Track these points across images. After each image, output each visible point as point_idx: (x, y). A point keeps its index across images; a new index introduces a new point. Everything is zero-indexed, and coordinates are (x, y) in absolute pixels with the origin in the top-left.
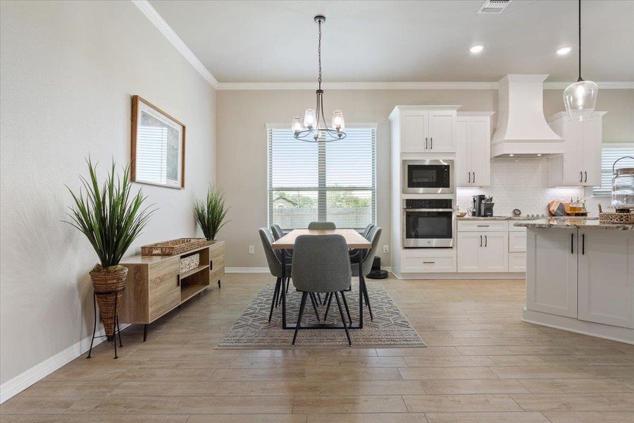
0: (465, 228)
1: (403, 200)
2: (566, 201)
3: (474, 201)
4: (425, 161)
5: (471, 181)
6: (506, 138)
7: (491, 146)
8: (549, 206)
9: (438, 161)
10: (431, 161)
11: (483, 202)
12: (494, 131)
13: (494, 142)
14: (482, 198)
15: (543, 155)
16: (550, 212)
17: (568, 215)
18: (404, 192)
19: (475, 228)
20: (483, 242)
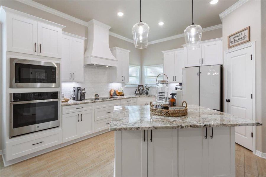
0: (67, 111)
1: (10, 94)
2: (116, 89)
3: (74, 91)
4: (40, 62)
5: (72, 78)
6: (92, 55)
7: (84, 58)
8: (110, 92)
9: (51, 63)
10: (45, 63)
11: (80, 91)
12: (85, 50)
13: (85, 56)
14: (79, 89)
15: (109, 67)
16: (111, 95)
17: (118, 95)
18: (11, 86)
19: (75, 110)
20: (80, 118)
